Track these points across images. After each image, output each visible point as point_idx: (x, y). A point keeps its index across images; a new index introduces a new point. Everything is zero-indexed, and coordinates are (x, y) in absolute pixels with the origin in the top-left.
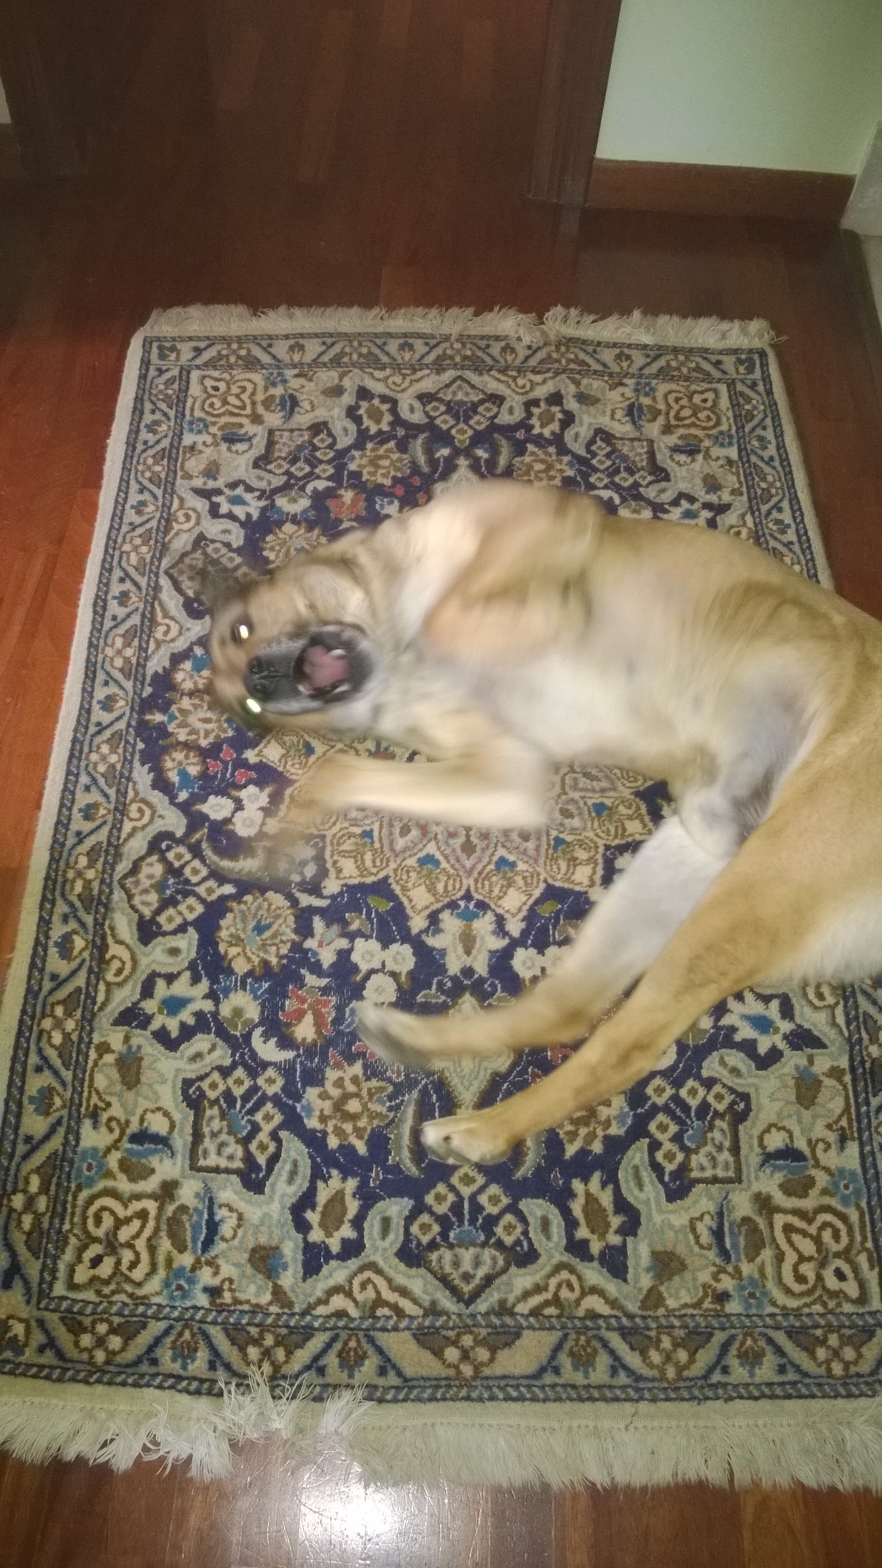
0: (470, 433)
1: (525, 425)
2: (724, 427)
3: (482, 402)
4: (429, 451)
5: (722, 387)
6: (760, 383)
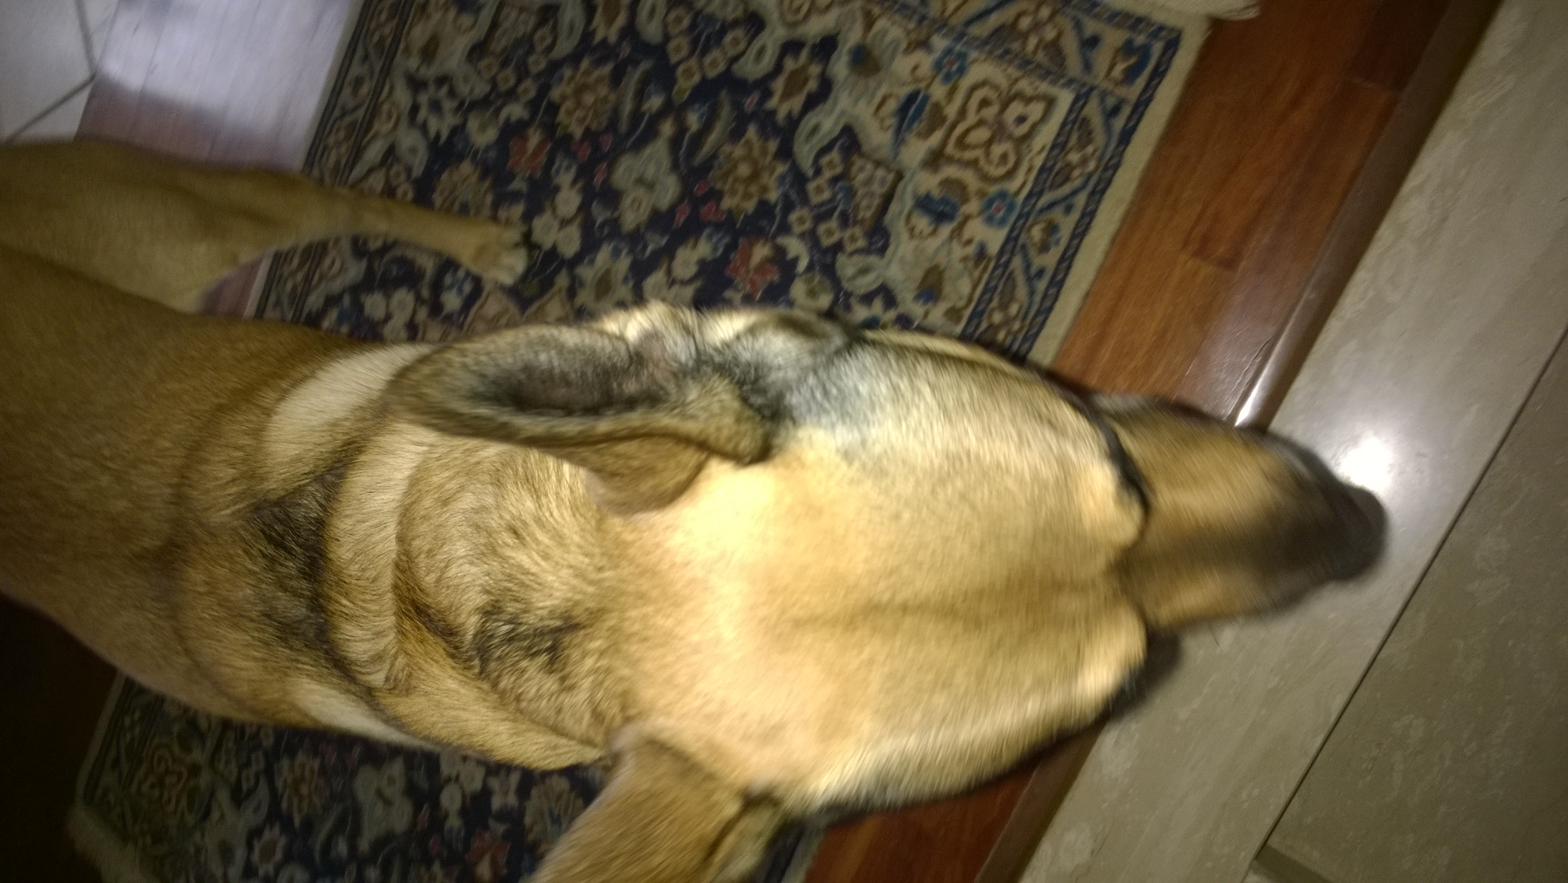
0: (696, 79)
1: (763, 86)
2: (1013, 186)
3: (735, 23)
4: (641, 95)
5: (1065, 99)
6: (1126, 111)
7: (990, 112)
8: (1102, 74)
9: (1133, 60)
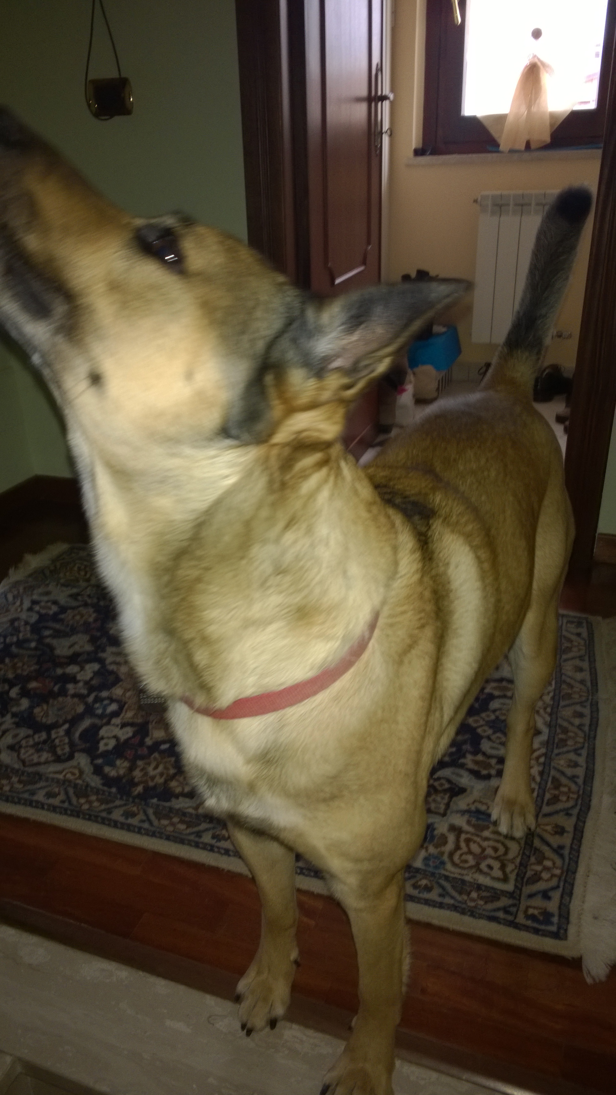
5: (510, 887)
6: (510, 918)
7: (489, 851)
8: (529, 904)
9: (541, 918)
